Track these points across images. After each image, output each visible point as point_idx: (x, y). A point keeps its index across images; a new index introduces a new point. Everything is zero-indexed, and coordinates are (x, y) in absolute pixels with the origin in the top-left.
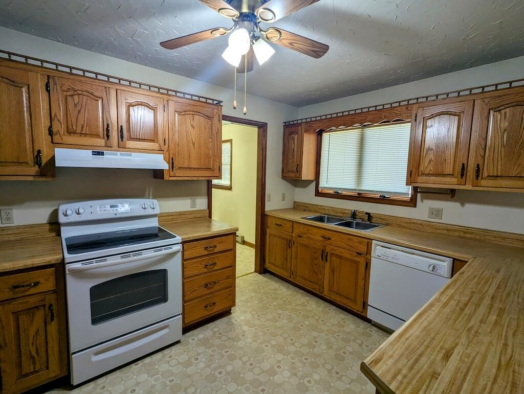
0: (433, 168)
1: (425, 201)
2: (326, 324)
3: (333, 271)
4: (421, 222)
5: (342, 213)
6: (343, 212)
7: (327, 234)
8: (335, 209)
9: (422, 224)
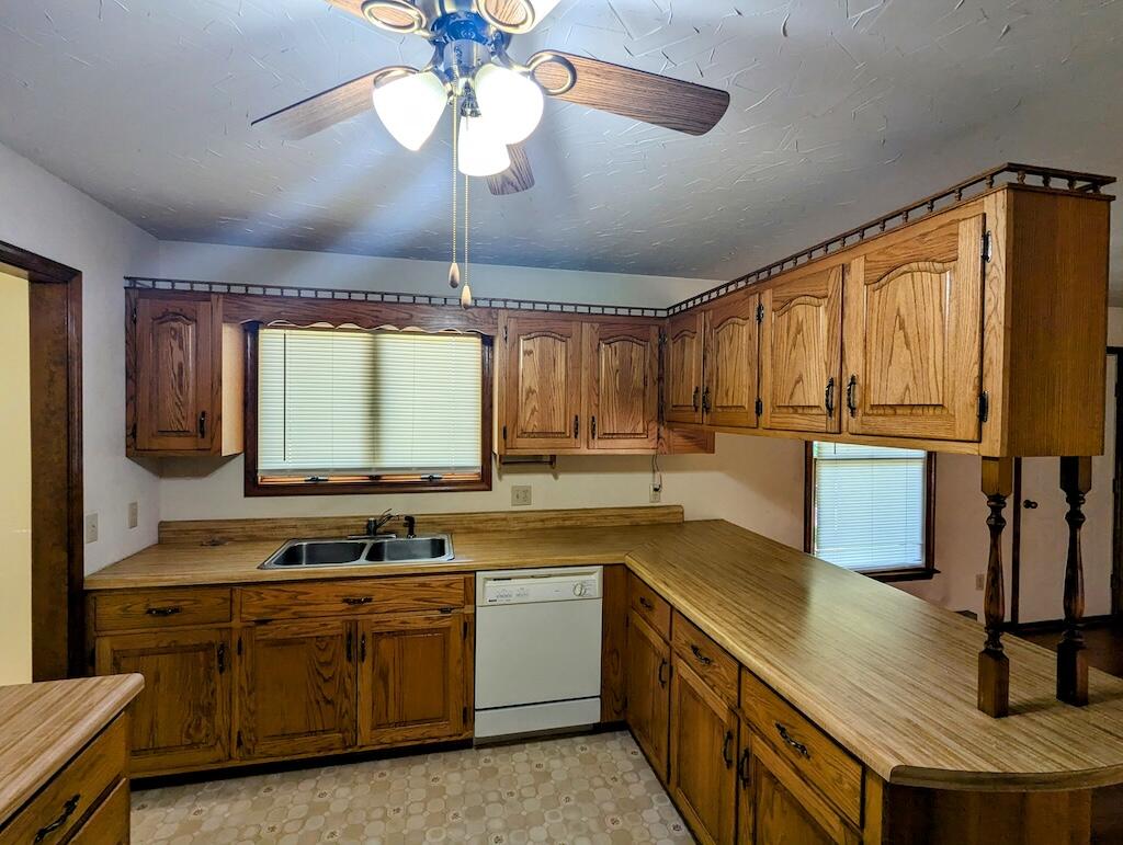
0: (538, 421)
1: (505, 477)
2: (411, 811)
3: (382, 676)
4: (503, 516)
5: (338, 528)
6: (340, 525)
7: (358, 589)
8: (314, 522)
9: (504, 519)
